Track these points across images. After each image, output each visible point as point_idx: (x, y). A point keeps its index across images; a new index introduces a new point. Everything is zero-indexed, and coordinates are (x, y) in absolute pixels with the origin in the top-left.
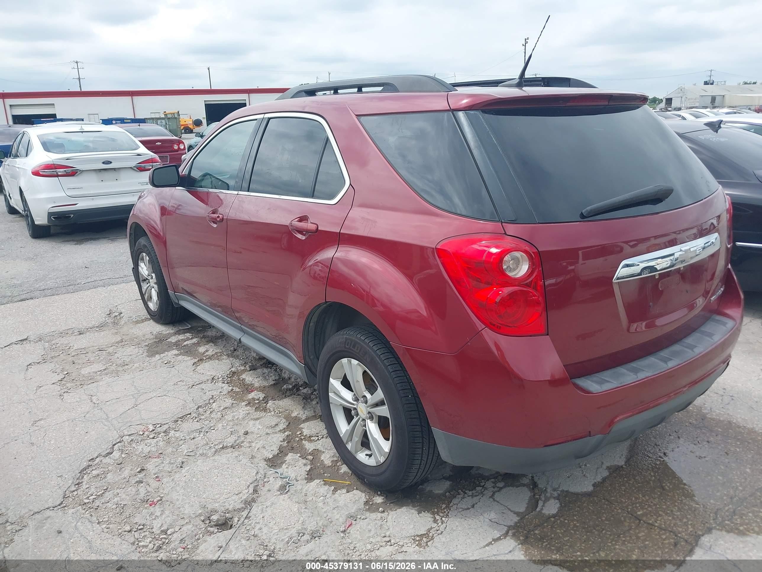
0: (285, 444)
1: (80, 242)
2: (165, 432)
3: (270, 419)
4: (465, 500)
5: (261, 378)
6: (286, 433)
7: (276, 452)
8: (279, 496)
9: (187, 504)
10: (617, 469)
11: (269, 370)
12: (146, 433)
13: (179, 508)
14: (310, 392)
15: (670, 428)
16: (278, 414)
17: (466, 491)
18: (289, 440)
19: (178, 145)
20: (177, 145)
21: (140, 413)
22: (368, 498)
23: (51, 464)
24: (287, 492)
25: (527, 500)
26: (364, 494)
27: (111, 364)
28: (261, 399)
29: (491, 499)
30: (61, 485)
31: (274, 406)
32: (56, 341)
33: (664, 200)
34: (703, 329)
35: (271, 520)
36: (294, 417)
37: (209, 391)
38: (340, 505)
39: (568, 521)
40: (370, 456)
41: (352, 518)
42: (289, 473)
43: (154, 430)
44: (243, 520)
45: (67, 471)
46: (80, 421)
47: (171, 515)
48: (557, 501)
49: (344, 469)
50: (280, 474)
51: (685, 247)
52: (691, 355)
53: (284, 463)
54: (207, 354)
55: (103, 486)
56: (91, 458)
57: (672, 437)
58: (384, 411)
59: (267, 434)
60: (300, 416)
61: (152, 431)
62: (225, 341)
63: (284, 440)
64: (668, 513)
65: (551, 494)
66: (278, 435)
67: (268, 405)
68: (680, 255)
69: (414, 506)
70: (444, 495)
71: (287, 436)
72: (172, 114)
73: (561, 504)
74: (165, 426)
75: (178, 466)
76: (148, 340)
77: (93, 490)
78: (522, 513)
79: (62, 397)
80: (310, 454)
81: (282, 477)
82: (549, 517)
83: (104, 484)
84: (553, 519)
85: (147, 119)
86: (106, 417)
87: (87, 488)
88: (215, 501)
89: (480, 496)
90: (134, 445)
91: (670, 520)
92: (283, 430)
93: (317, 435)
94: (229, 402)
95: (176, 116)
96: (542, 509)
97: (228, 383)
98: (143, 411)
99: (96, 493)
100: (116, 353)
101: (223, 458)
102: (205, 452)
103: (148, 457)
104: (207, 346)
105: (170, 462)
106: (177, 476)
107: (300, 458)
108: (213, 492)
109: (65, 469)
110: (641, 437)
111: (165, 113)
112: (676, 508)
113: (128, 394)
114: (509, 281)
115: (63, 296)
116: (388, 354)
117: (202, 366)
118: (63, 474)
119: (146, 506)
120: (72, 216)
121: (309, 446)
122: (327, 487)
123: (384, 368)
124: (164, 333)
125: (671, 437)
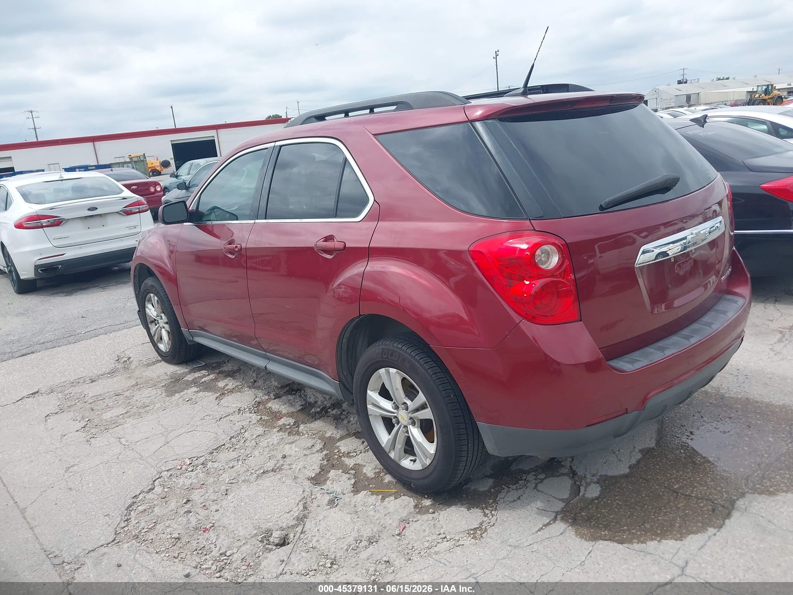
0: (325, 462)
1: (69, 293)
2: (202, 464)
3: (305, 441)
4: (510, 493)
5: (287, 404)
6: (324, 453)
7: (318, 470)
8: (329, 510)
9: (240, 527)
10: (649, 451)
11: (294, 396)
12: (184, 467)
13: (233, 531)
14: (339, 413)
15: (692, 409)
16: (312, 436)
17: (510, 486)
18: (328, 458)
19: (155, 187)
20: (153, 187)
21: (173, 449)
22: (416, 502)
23: (95, 505)
24: (336, 505)
25: (569, 488)
26: (412, 499)
27: (131, 407)
28: (292, 424)
29: (535, 490)
30: (110, 523)
31: (306, 429)
32: (69, 390)
33: (672, 188)
34: (716, 307)
35: (326, 532)
36: (329, 437)
37: (238, 422)
38: (391, 511)
39: (611, 501)
40: (414, 461)
41: (405, 522)
42: (335, 488)
43: (191, 463)
44: (299, 535)
45: (112, 509)
46: (114, 463)
47: (226, 539)
48: (597, 485)
49: (388, 478)
50: (326, 490)
51: (695, 230)
52: (708, 332)
53: (327, 480)
54: (227, 388)
55: (153, 520)
56: (134, 496)
57: (696, 418)
58: (427, 414)
59: (305, 455)
60: (334, 435)
61: (189, 465)
62: (242, 374)
63: (323, 459)
64: (702, 484)
65: (591, 479)
66: (317, 455)
67: (300, 429)
68: (692, 238)
69: (462, 505)
70: (489, 491)
71: (325, 455)
72: (137, 157)
73: (602, 487)
74: (201, 458)
75: (223, 493)
76: (163, 381)
77: (143, 524)
78: (566, 499)
79: (90, 443)
80: (352, 469)
81: (329, 492)
82: (593, 500)
83: (153, 518)
84: (596, 501)
85: (112, 164)
86: (140, 457)
87: (137, 523)
88: (268, 521)
89: (524, 489)
90: (174, 479)
91: (705, 490)
92: (320, 450)
93: (355, 451)
94: (260, 430)
95: (142, 158)
96: (584, 494)
97: (255, 413)
98: (175, 447)
99: (147, 527)
100: (133, 396)
101: (267, 482)
102: (247, 478)
103: (191, 488)
104: (226, 381)
105: (214, 491)
106: (224, 502)
107: (343, 474)
108: (263, 513)
109: (111, 508)
110: (667, 420)
111: (130, 157)
112: (709, 479)
113: (157, 433)
114: (542, 274)
115: (65, 347)
116: (427, 358)
117: (226, 400)
118: (109, 513)
119: (200, 533)
120: (60, 266)
121: (350, 462)
122: (375, 496)
123: (424, 371)
124: (178, 373)
125: (694, 417)
